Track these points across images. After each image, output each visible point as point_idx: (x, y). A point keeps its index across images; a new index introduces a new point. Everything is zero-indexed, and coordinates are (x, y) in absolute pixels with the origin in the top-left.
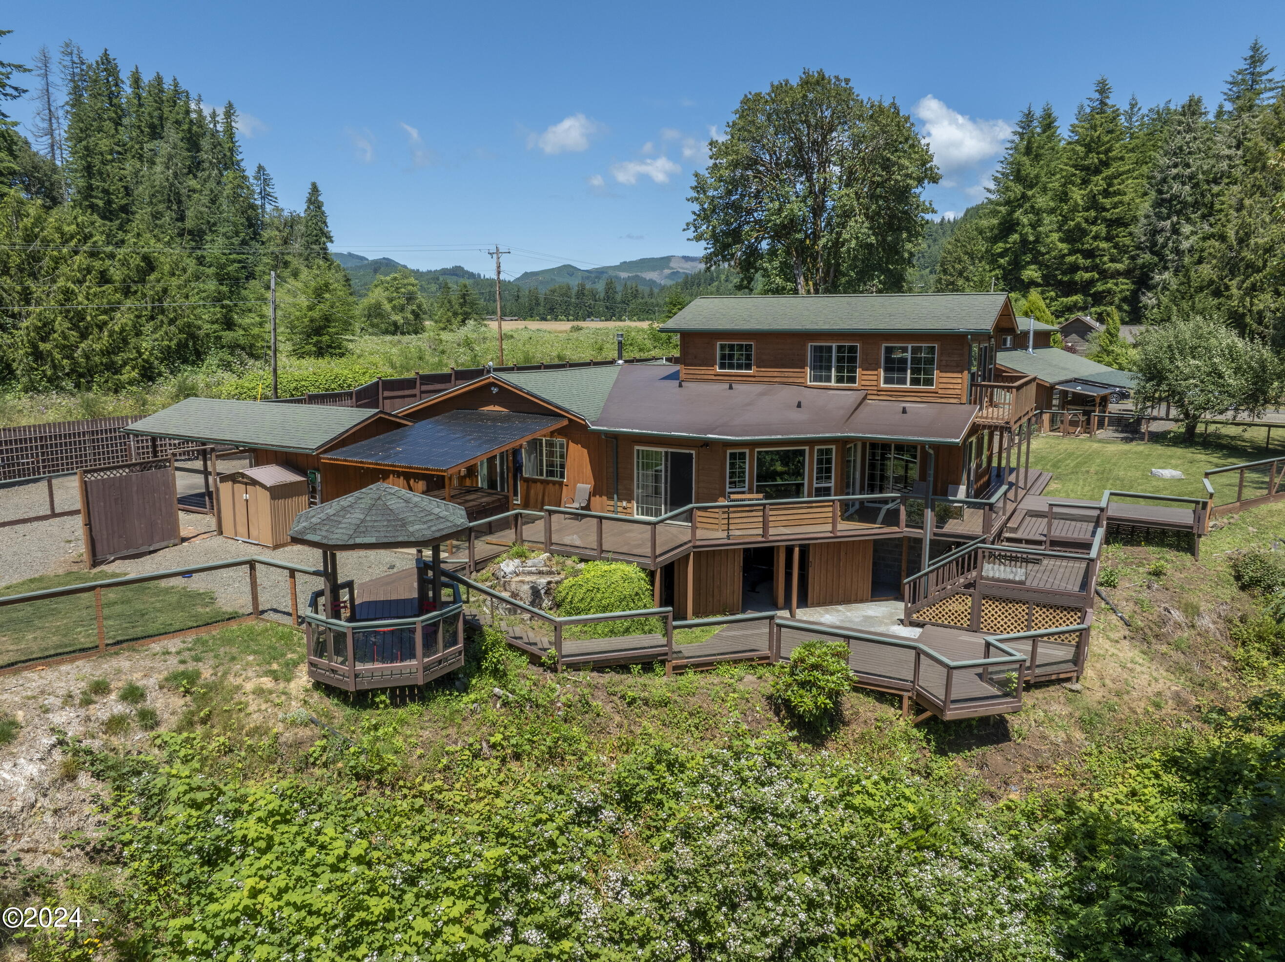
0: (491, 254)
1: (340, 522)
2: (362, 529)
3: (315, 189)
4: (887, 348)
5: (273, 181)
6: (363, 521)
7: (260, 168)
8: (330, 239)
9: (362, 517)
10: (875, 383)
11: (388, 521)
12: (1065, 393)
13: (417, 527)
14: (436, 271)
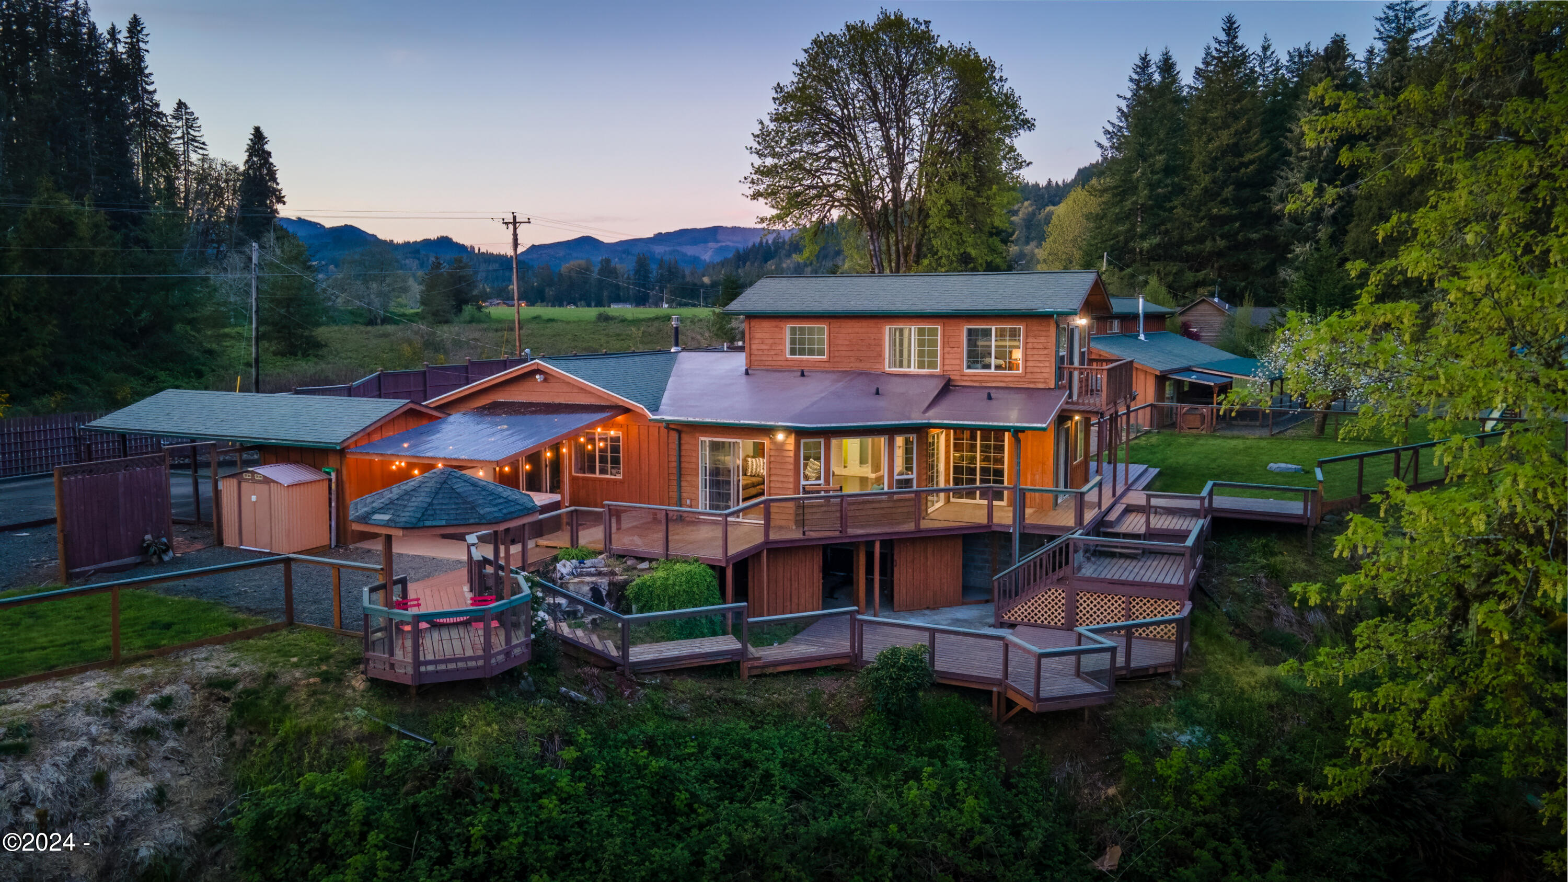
0: (507, 224)
1: (405, 506)
2: (429, 512)
3: (258, 136)
4: (970, 330)
5: (199, 123)
6: (430, 504)
7: (181, 105)
8: (280, 200)
9: (429, 500)
10: (958, 368)
11: (456, 504)
12: (1179, 383)
13: (488, 510)
14: (415, 243)
